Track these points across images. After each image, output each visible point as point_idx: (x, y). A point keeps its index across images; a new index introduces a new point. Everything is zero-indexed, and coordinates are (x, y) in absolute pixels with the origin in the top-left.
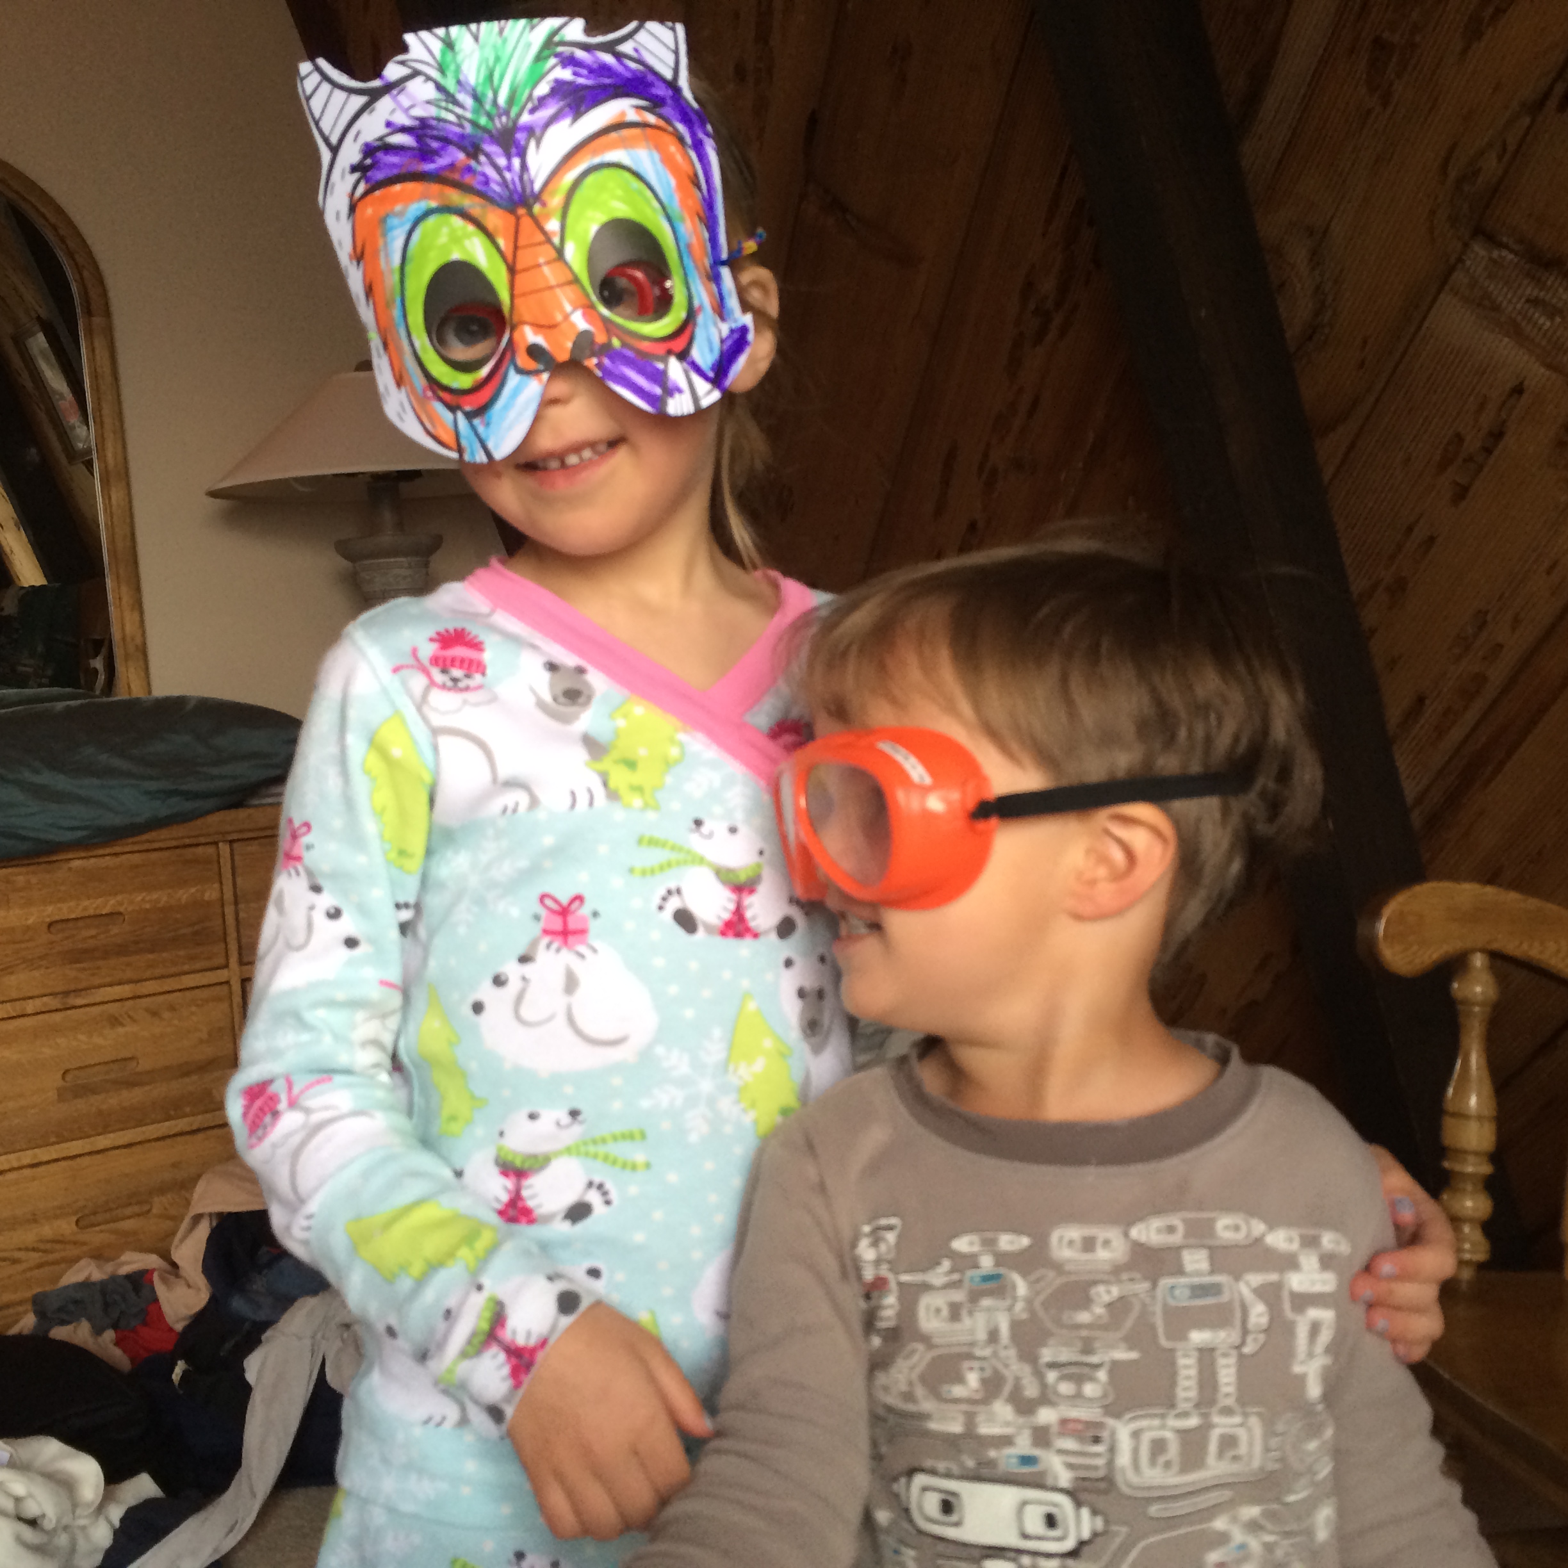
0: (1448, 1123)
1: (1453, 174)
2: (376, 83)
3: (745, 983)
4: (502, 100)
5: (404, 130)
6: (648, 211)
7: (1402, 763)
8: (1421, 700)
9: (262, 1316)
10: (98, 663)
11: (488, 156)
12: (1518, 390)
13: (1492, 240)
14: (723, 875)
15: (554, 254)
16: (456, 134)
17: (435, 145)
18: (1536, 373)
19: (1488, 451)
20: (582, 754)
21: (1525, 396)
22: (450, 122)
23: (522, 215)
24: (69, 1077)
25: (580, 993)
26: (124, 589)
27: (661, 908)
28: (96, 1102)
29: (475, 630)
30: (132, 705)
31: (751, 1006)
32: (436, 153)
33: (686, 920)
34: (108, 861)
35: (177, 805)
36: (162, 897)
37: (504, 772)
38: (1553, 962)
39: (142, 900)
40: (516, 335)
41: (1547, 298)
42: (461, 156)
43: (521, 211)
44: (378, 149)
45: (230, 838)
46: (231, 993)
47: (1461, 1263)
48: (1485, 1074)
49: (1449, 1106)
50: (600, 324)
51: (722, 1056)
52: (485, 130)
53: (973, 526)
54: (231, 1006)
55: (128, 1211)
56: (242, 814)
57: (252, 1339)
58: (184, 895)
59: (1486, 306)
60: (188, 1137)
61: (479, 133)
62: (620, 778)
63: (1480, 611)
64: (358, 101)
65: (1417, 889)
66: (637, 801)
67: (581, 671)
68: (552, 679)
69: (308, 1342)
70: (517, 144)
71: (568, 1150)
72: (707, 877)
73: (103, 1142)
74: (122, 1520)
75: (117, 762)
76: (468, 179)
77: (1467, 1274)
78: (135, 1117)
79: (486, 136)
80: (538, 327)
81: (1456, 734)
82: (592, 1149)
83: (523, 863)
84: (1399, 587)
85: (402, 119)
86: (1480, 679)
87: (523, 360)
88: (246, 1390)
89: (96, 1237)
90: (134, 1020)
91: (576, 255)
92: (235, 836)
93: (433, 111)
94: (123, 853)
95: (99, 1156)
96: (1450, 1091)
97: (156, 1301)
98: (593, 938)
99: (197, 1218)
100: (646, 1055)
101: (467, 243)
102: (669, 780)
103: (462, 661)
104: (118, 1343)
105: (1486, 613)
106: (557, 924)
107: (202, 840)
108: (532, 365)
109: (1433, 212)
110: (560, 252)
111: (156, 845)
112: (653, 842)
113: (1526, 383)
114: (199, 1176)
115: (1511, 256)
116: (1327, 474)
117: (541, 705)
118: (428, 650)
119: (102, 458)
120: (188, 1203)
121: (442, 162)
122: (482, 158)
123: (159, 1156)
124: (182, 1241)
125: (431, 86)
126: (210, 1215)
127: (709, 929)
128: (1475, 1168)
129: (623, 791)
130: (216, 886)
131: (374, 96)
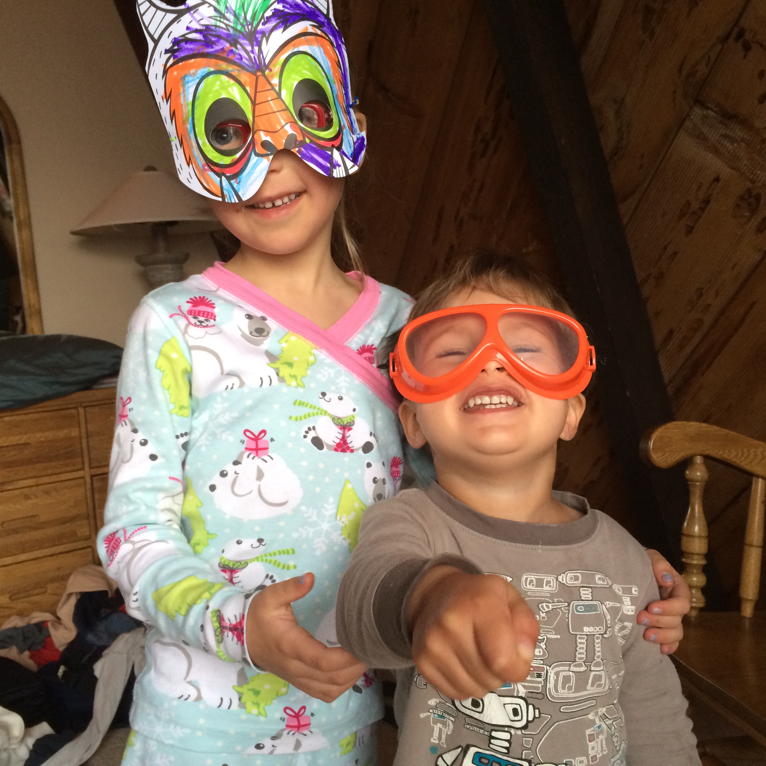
0: (684, 539)
1: (684, 72)
2: (182, 7)
3: (346, 475)
4: (249, 17)
5: (196, 31)
6: (320, 76)
7: (663, 363)
8: (671, 332)
9: (101, 644)
10: (18, 318)
11: (241, 45)
12: (717, 180)
13: (703, 105)
14: (337, 421)
15: (275, 96)
16: (224, 33)
17: (213, 39)
18: (726, 171)
19: (703, 209)
20: (267, 360)
21: (720, 184)
22: (222, 28)
23: (259, 76)
24: (5, 525)
25: (264, 479)
26: (29, 281)
27: (305, 437)
28: (19, 538)
29: (209, 297)
30: (35, 338)
31: (349, 486)
32: (214, 43)
33: (318, 443)
34: (23, 417)
35: (56, 389)
36: (50, 435)
37: (227, 369)
38: (734, 460)
39: (39, 436)
40: (256, 136)
41: (731, 134)
42: (228, 45)
43: (259, 74)
44: (182, 41)
45: (84, 405)
46: (85, 482)
47: (692, 608)
48: (703, 516)
49: (685, 531)
50: (299, 131)
51: (334, 511)
52: (239, 32)
53: (452, 247)
54: (86, 490)
55: (35, 592)
56: (89, 393)
57: (97, 654)
58: (62, 434)
59: (701, 138)
60: (65, 555)
61: (237, 34)
62: (285, 371)
63: (699, 288)
64: (173, 16)
65: (669, 425)
66: (294, 383)
67: (264, 319)
68: (249, 323)
69: (125, 656)
70: (256, 39)
71: (257, 558)
72: (327, 420)
73: (23, 557)
74: (34, 745)
75: (26, 368)
76: (231, 57)
77: (694, 613)
78: (39, 544)
79: (241, 35)
80: (267, 132)
81: (688, 350)
82: (269, 558)
83: (236, 414)
84: (660, 277)
85: (195, 25)
86: (700, 322)
87: (259, 149)
88: (94, 680)
89: (20, 605)
90: (36, 497)
91: (287, 96)
92: (86, 404)
93: (213, 22)
94: (29, 413)
95: (19, 565)
96: (685, 524)
97: (49, 636)
98: (271, 452)
99: (70, 595)
100: (296, 510)
101: (230, 89)
102: (309, 372)
103: (204, 312)
104: (32, 657)
105: (703, 289)
106: (253, 445)
107: (70, 406)
108: (264, 152)
109: (675, 92)
110: (279, 94)
111: (45, 409)
112: (301, 404)
113: (721, 176)
114: (70, 574)
115: (713, 113)
116: (625, 220)
117: (244, 335)
118: (186, 307)
119: (18, 215)
120: (65, 587)
121: (217, 48)
122: (239, 46)
123: (50, 565)
124: (61, 607)
125: (212, 9)
126: (76, 593)
127: (329, 447)
128: (698, 561)
129: (287, 378)
130: (77, 429)
131: (180, 14)
